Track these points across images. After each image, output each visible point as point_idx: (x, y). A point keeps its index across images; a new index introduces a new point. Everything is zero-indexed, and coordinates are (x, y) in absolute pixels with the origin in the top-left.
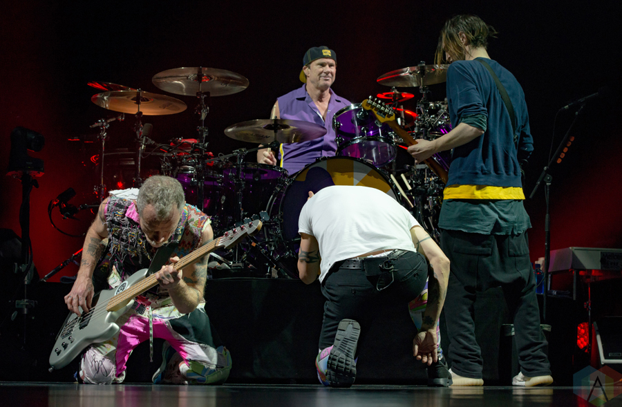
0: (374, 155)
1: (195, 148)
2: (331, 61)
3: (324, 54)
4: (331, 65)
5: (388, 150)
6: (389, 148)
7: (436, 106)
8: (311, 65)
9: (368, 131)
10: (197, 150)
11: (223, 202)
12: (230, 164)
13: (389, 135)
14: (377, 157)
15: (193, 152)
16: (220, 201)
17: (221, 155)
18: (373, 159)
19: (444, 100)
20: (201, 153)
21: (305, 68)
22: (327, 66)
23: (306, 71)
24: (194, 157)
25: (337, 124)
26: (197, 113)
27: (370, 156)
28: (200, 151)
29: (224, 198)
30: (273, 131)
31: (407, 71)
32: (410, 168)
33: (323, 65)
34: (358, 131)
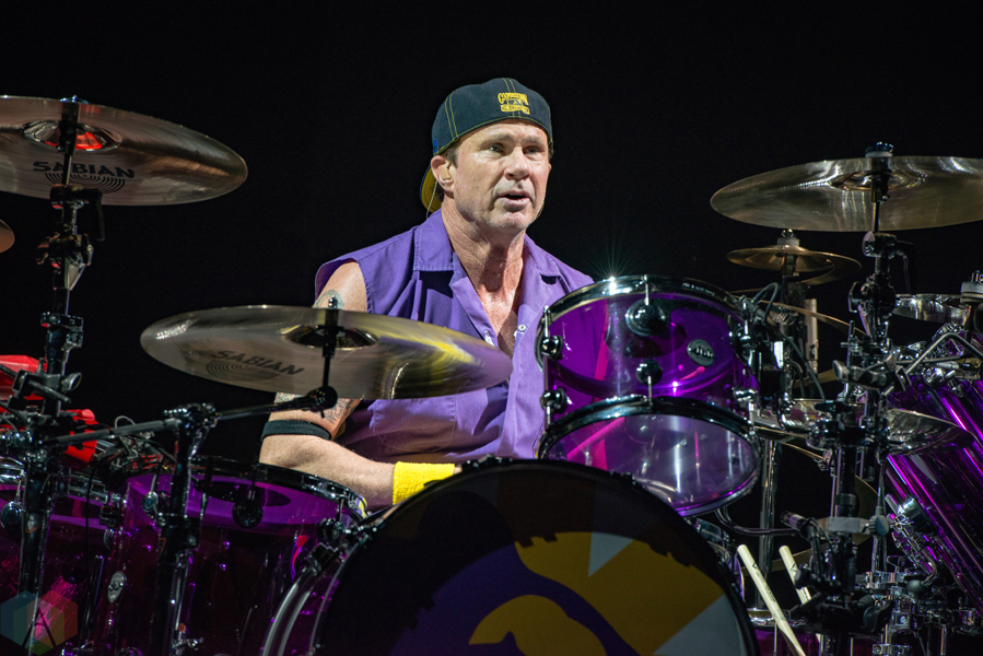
0: (678, 468)
1: (27, 389)
2: (532, 132)
3: (506, 108)
4: (531, 148)
5: (730, 455)
6: (735, 445)
7: (932, 311)
8: (460, 151)
9: (661, 378)
10: (33, 397)
11: (113, 597)
12: (157, 456)
13: (734, 399)
14: (689, 476)
15: (17, 404)
16: (104, 592)
17: (121, 423)
18: (673, 483)
19: (958, 292)
20: (51, 410)
21: (438, 163)
22: (518, 151)
23: (441, 173)
24: (20, 424)
25: (551, 345)
26: (48, 262)
27: (662, 471)
28: (49, 403)
29: (119, 579)
30: (320, 351)
31: (828, 172)
32: (804, 527)
33: (501, 147)
34: (621, 374)
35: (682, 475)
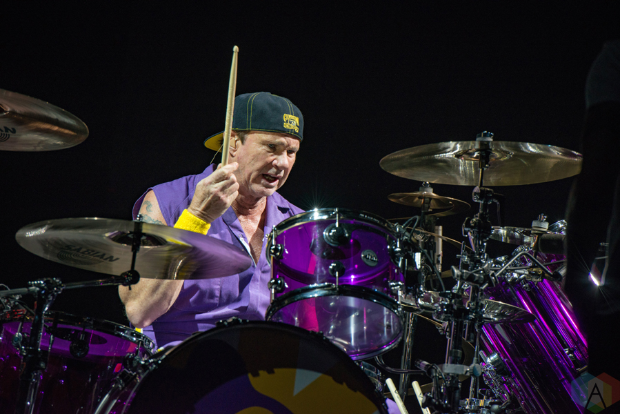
0: (352, 330)
3: (287, 126)
5: (386, 323)
6: (389, 316)
7: (512, 237)
9: (344, 273)
12: (22, 311)
13: (389, 287)
14: (359, 335)
17: (1, 289)
18: (349, 339)
19: (530, 226)
25: (276, 250)
27: (342, 332)
30: (130, 248)
31: (453, 149)
32: (429, 369)
34: (320, 270)
35: (355, 334)
